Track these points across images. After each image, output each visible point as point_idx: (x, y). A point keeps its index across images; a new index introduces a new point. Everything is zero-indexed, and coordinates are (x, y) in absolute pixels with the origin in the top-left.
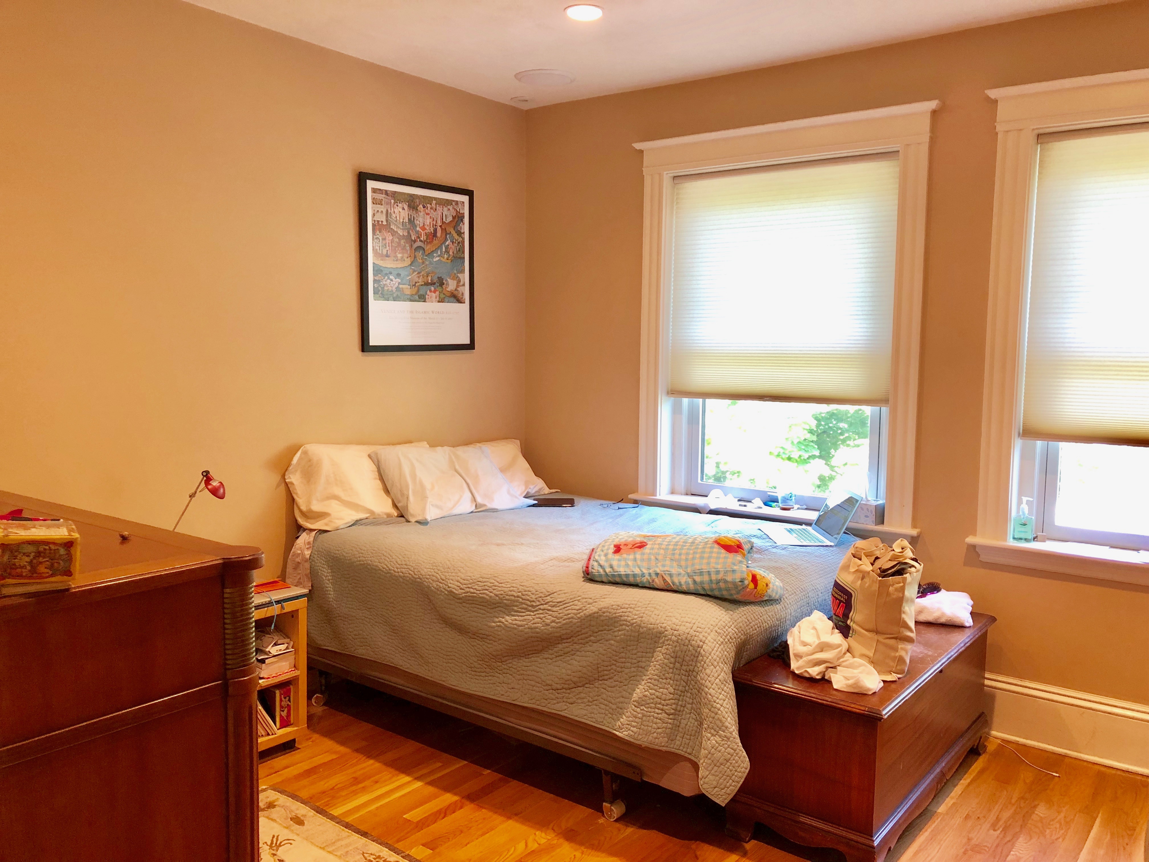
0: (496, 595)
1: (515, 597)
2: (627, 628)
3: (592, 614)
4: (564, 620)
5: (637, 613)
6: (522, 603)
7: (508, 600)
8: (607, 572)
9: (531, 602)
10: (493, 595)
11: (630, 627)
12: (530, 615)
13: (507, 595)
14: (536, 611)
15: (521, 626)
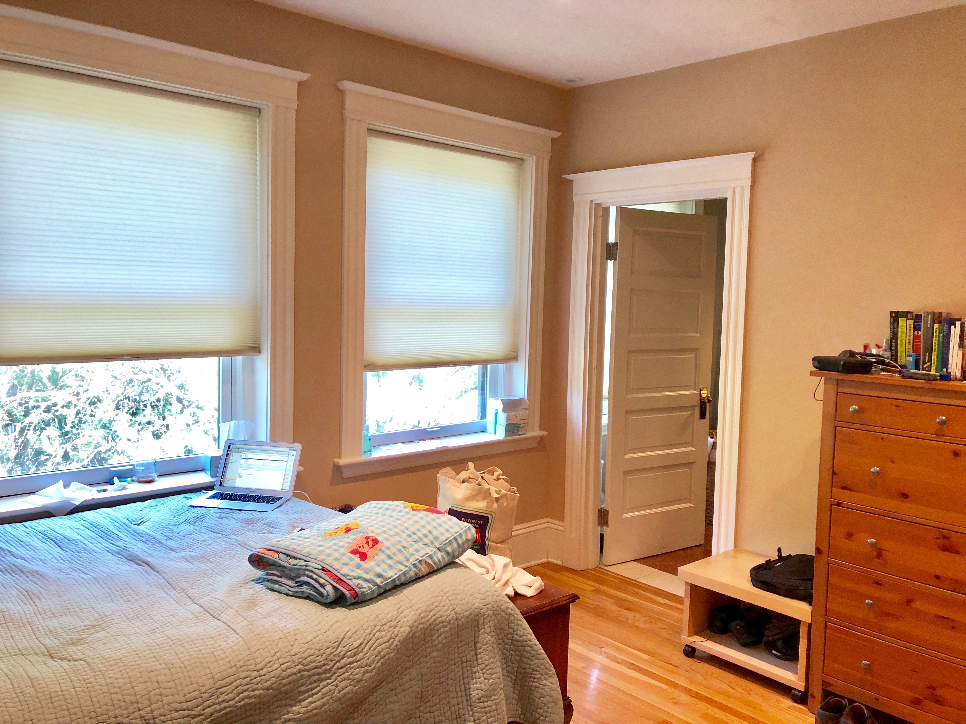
0: (268, 689)
1: (296, 674)
2: (446, 629)
3: (406, 636)
4: (377, 663)
5: (446, 607)
6: (309, 676)
7: (289, 684)
8: (379, 583)
9: (320, 667)
10: (261, 691)
11: (449, 627)
12: (328, 684)
13: (283, 679)
14: (334, 673)
15: (324, 705)
